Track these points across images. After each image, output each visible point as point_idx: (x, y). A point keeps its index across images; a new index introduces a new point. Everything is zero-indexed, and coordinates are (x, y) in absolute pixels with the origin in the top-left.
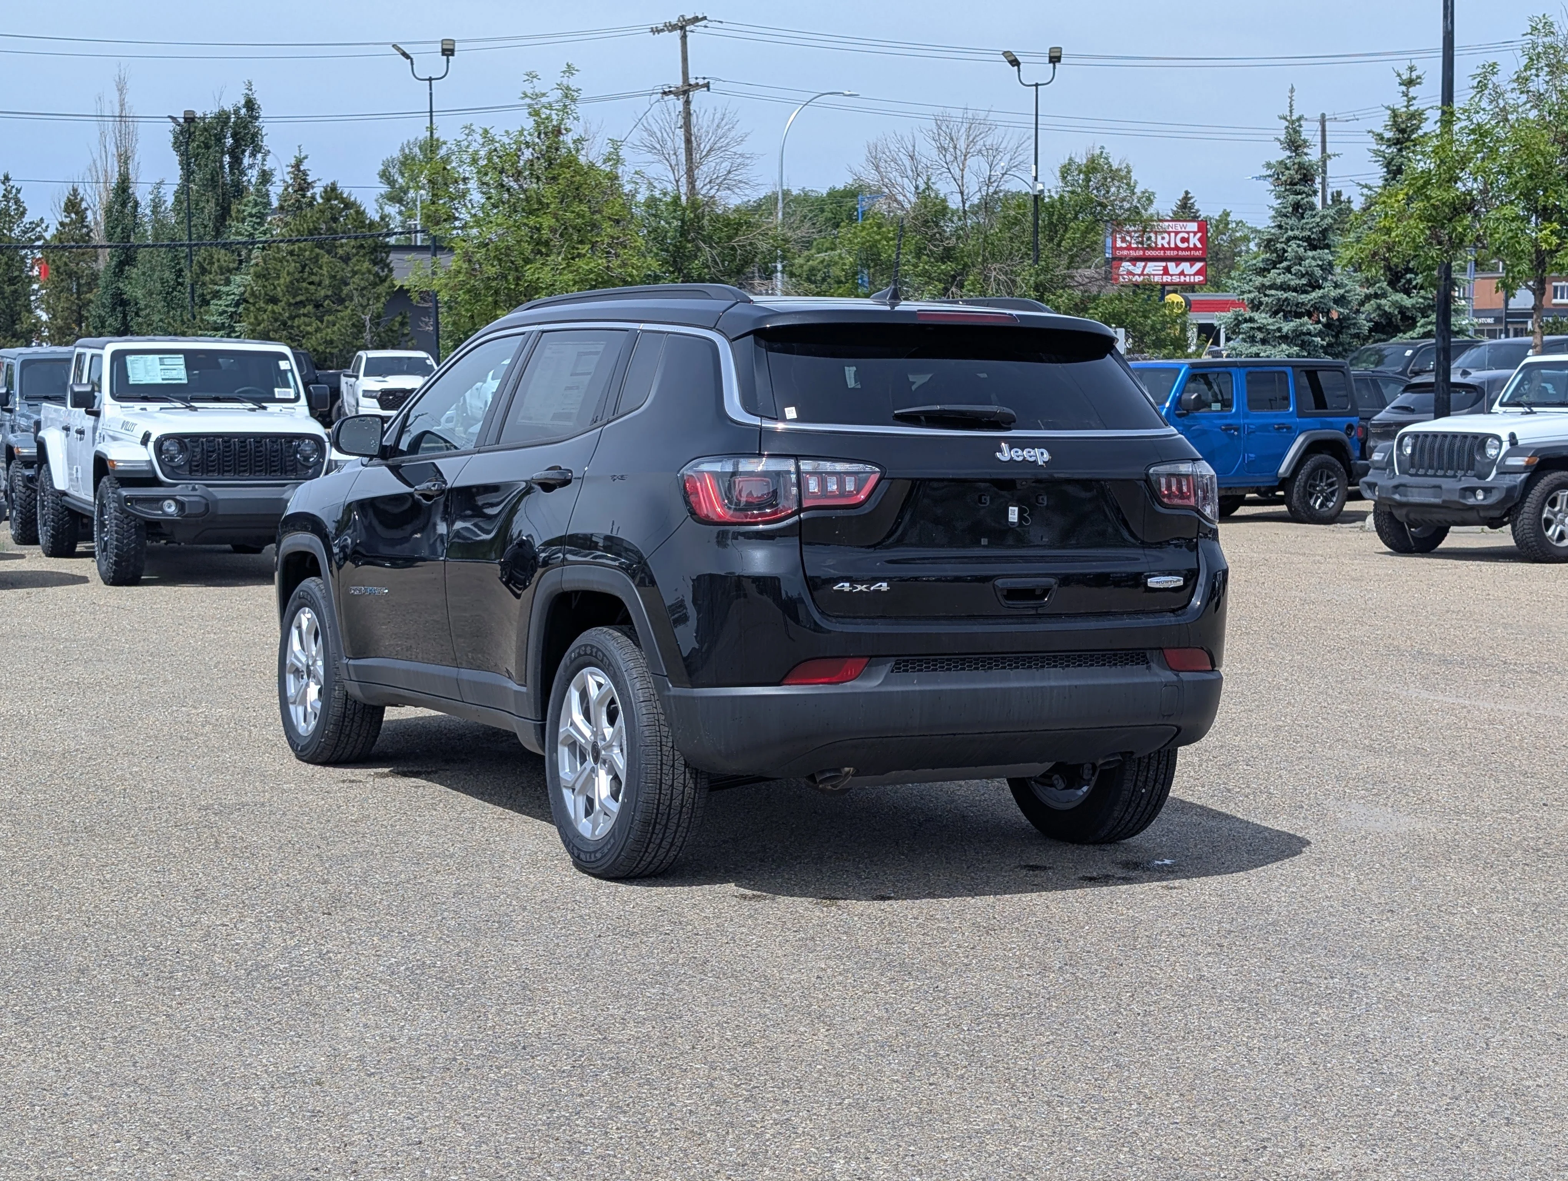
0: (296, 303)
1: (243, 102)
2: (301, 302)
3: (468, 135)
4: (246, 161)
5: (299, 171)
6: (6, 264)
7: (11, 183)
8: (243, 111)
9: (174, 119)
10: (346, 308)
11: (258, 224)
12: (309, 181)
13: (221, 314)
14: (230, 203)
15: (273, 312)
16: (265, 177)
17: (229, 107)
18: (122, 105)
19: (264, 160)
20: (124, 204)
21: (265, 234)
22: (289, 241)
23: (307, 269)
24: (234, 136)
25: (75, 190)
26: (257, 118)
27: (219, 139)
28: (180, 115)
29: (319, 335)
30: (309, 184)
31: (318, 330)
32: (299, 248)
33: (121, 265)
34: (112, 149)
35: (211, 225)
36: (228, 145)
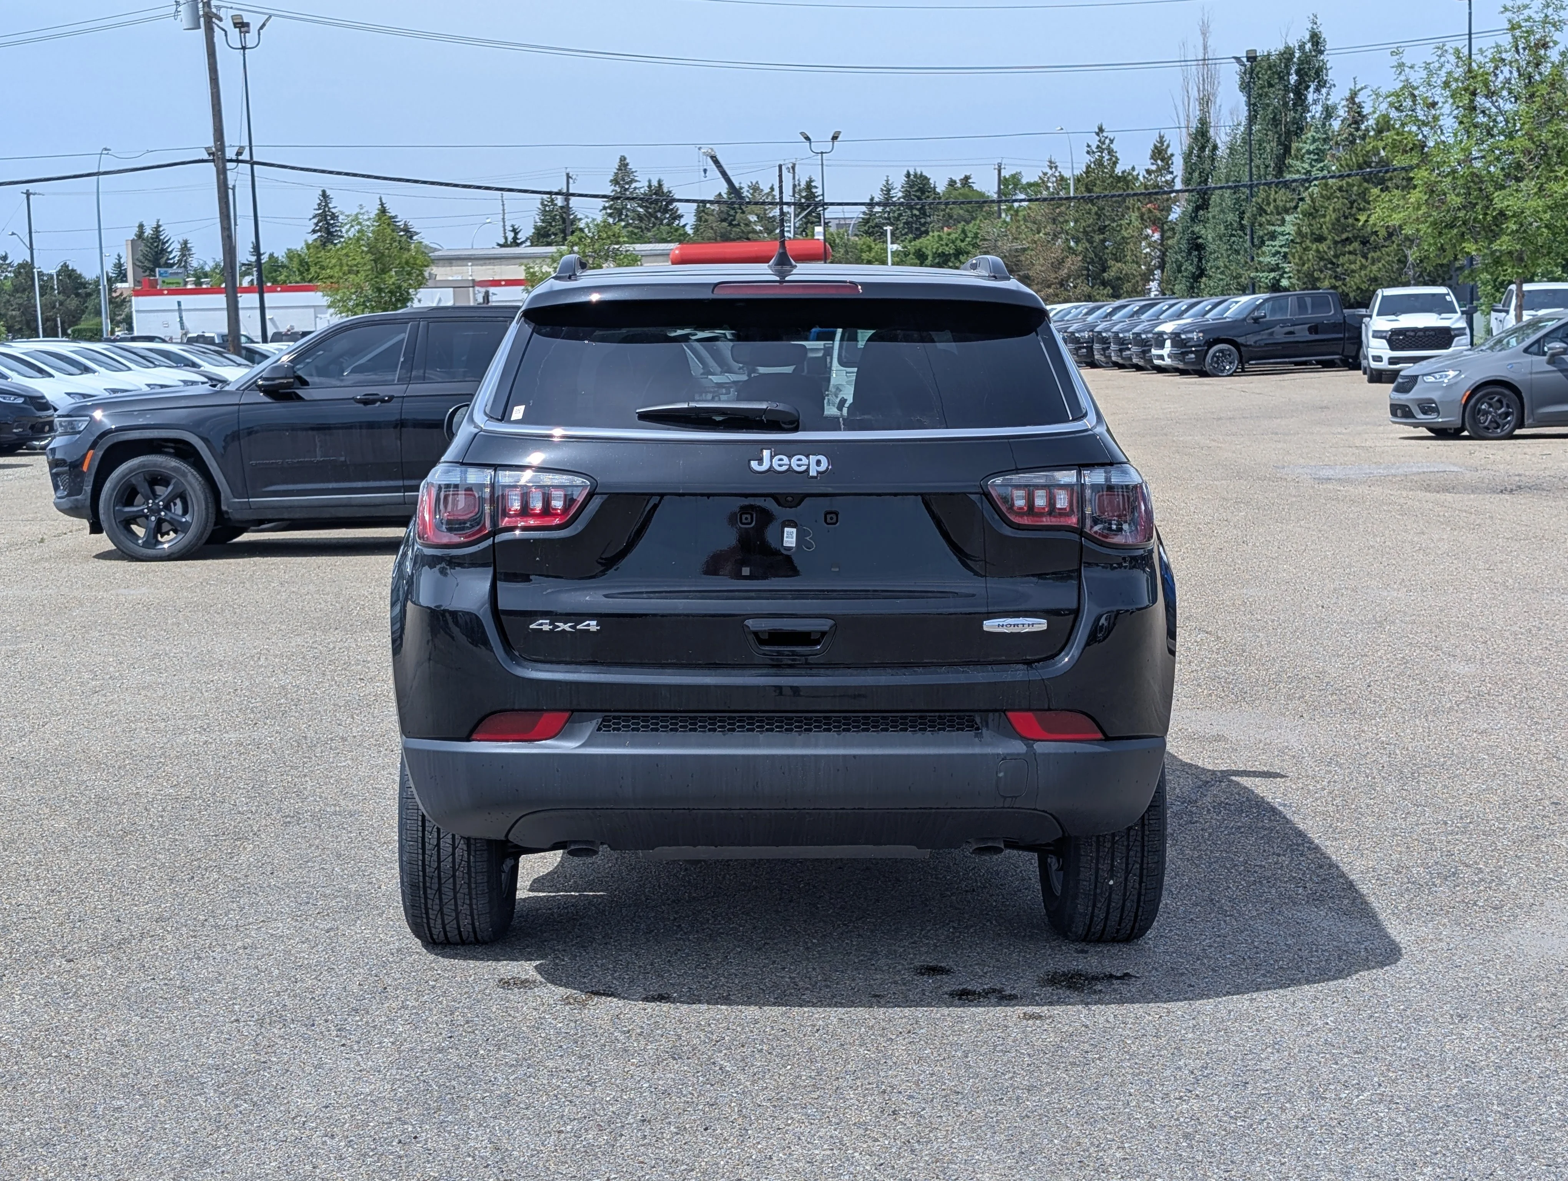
0: (1342, 241)
1: (1308, 37)
2: (1347, 239)
3: (1440, 57)
4: (1311, 96)
5: (1354, 103)
6: (1096, 213)
7: (1105, 134)
8: (1308, 46)
9: (1238, 59)
10: (1393, 242)
11: (1316, 160)
12: (1364, 113)
13: (1274, 255)
14: (1290, 141)
15: (1318, 251)
16: (1329, 112)
17: (1294, 43)
18: (1205, 48)
19: (1328, 94)
20: (1202, 148)
21: (1322, 171)
22: (1340, 176)
23: (1355, 204)
24: (1298, 72)
25: (1161, 137)
26: (1321, 52)
27: (1283, 77)
28: (1242, 54)
29: (1363, 273)
30: (1364, 116)
31: (1363, 267)
32: (1348, 183)
33: (1198, 208)
34: (1194, 93)
35: (1272, 165)
36: (1292, 82)
